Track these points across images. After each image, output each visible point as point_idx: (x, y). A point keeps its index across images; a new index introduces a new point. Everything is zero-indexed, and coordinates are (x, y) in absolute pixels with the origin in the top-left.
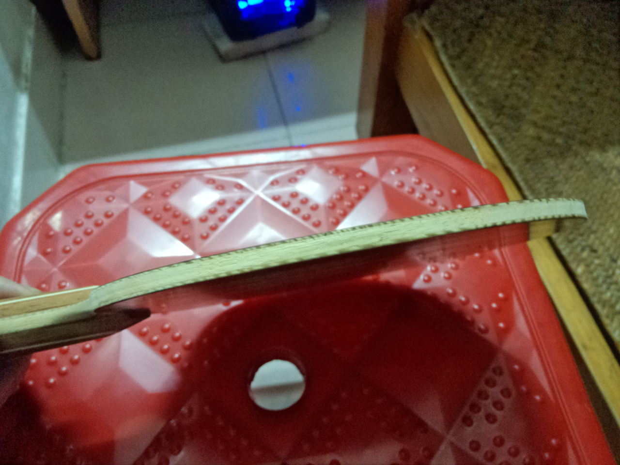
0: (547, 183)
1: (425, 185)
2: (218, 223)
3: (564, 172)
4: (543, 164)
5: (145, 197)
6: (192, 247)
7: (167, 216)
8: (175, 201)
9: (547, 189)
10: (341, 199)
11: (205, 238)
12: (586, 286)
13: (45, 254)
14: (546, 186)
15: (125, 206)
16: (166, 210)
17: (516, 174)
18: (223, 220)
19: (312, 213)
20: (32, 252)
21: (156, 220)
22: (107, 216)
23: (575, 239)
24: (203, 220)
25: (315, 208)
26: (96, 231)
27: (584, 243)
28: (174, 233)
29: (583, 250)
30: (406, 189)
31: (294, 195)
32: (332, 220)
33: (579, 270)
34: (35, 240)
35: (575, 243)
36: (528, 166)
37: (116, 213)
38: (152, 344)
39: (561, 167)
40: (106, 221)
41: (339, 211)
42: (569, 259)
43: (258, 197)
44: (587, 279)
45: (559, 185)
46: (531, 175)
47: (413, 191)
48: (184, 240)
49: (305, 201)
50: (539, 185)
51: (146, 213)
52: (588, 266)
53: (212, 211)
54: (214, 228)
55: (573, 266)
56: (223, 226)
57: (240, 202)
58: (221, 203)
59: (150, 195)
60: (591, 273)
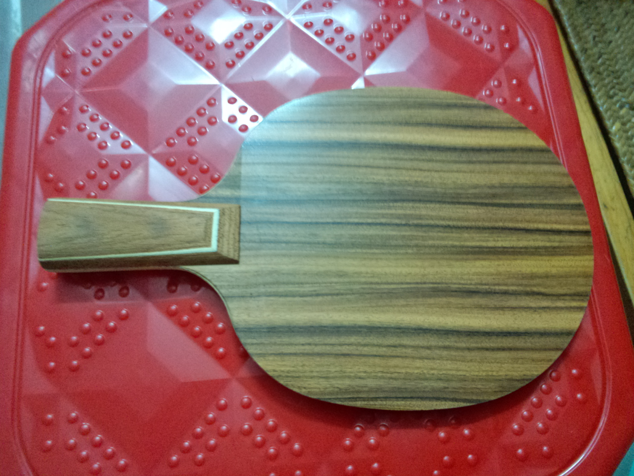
0: (596, 31)
1: (472, 20)
2: (245, 50)
3: (617, 18)
4: (596, 8)
5: (166, 16)
6: (217, 76)
7: (189, 40)
8: (197, 23)
9: (594, 37)
10: (379, 30)
11: (231, 66)
12: (618, 145)
13: (63, 75)
14: (595, 34)
15: (145, 26)
16: (188, 32)
17: (565, 18)
18: (250, 46)
19: (347, 45)
20: (50, 73)
21: (178, 42)
22: (126, 36)
23: (615, 94)
24: (229, 45)
25: (350, 39)
26: (116, 52)
27: (624, 100)
28: (198, 59)
29: (621, 107)
30: (452, 22)
31: (328, 22)
32: (368, 53)
33: (614, 128)
34: (52, 60)
35: (615, 99)
36: (579, 9)
37: (136, 34)
38: (180, 174)
39: (615, 12)
40: (126, 42)
41: (376, 44)
42: (606, 116)
43: (288, 22)
44: (621, 138)
45: (609, 33)
46: (581, 20)
47: (459, 25)
48: (209, 67)
49: (340, 30)
50: (587, 33)
51: (167, 34)
52: (624, 124)
53: (239, 36)
54: (241, 56)
55: (608, 123)
56: (249, 55)
57: (269, 27)
58: (249, 27)
59: (170, 15)
60: (626, 131)
